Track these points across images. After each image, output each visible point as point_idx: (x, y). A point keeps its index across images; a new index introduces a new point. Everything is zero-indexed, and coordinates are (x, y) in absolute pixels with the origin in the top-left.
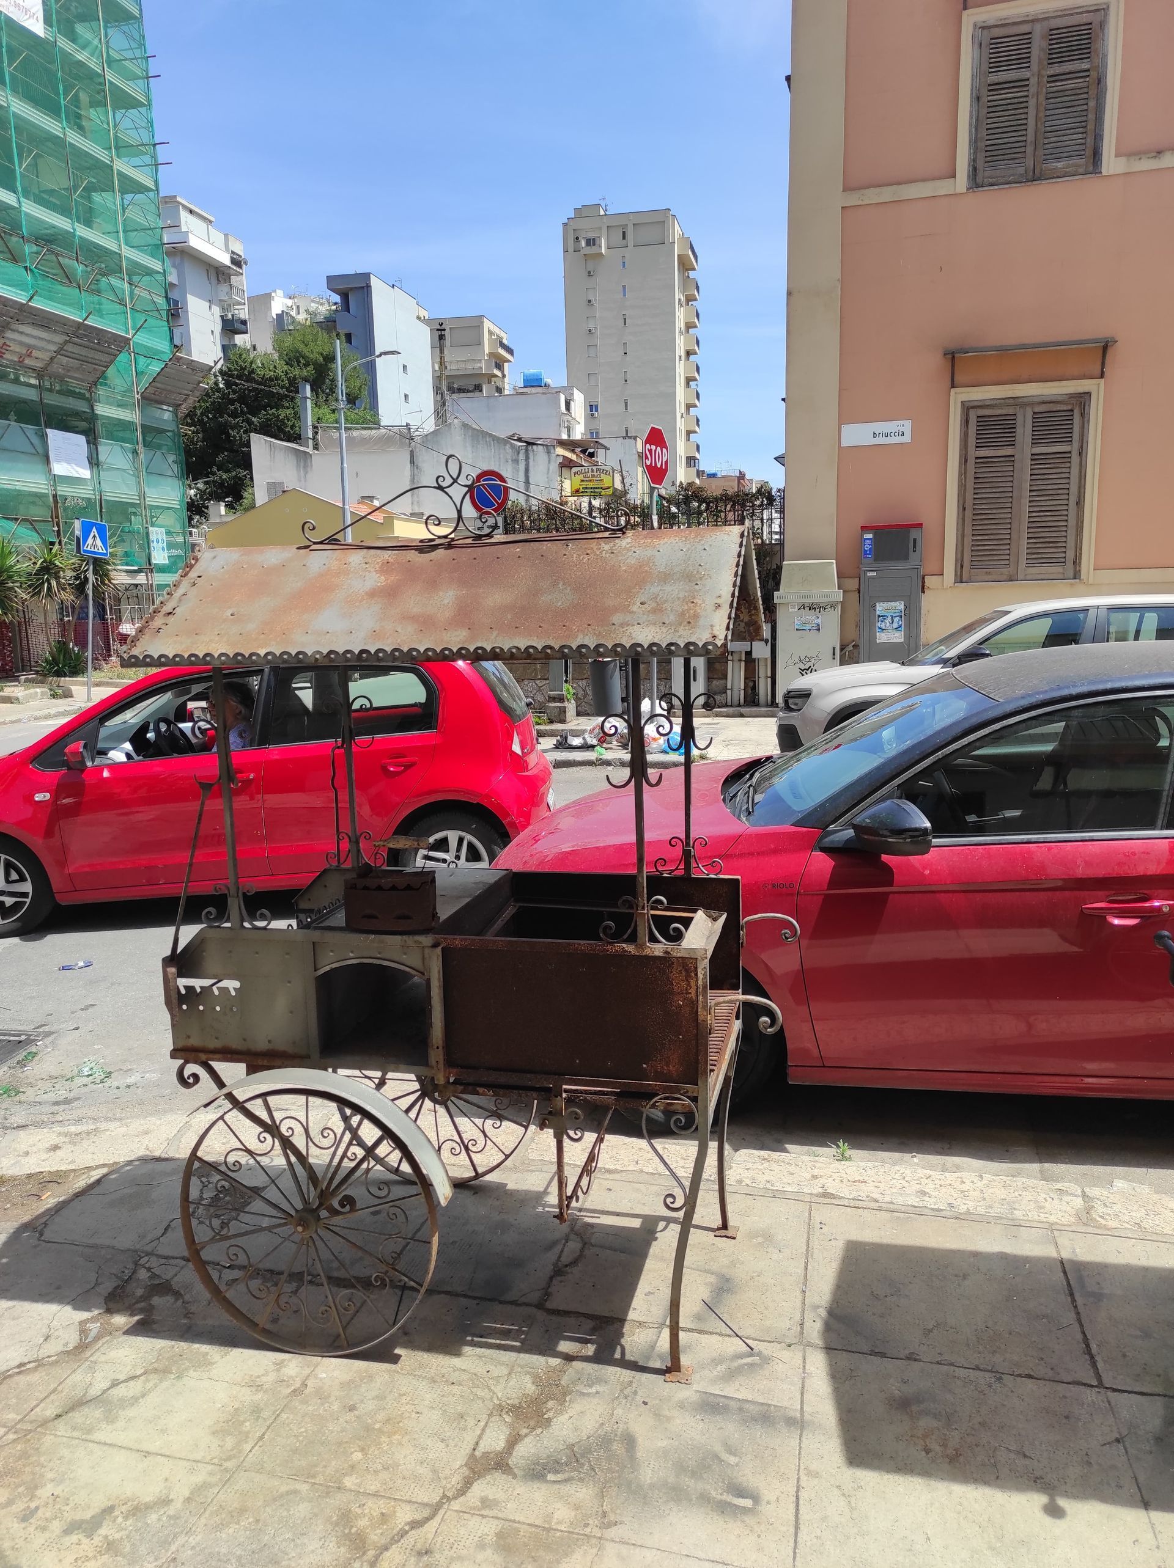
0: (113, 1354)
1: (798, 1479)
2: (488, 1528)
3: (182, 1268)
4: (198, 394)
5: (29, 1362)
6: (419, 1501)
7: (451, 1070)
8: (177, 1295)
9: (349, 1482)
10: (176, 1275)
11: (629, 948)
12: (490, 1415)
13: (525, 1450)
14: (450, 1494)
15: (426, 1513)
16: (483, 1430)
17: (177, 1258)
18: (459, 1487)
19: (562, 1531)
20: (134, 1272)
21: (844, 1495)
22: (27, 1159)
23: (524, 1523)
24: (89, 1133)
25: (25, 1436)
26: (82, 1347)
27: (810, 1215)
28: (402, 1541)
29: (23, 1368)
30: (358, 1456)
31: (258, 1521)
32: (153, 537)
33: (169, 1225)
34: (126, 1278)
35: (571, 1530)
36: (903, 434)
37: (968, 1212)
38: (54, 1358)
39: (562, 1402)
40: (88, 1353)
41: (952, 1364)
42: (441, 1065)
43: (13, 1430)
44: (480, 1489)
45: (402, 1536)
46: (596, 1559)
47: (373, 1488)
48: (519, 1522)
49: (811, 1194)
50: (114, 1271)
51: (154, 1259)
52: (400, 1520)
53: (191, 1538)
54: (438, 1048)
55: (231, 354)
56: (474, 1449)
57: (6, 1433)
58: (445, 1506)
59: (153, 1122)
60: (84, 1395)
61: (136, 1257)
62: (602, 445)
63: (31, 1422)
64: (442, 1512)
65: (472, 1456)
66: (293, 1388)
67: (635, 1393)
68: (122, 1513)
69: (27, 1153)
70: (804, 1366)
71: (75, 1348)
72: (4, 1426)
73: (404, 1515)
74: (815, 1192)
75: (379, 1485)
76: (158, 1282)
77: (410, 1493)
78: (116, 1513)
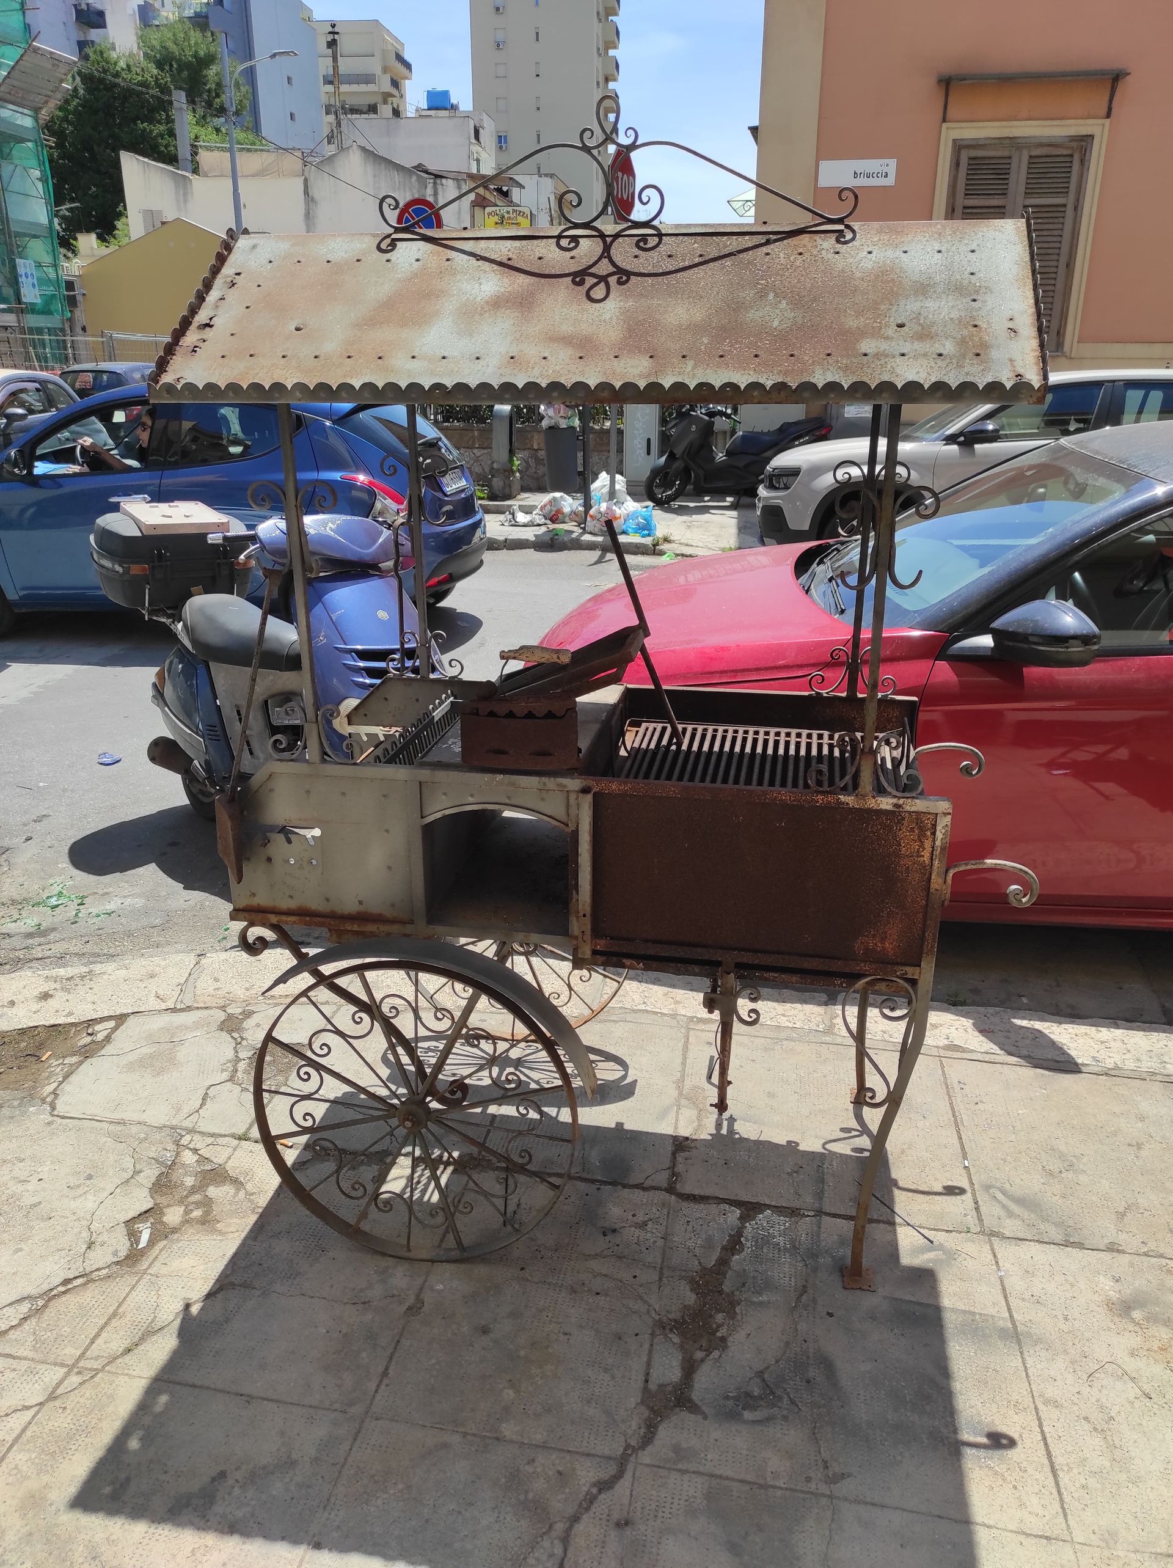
0: (175, 1264)
1: (1036, 1408)
2: (693, 1488)
3: (235, 1149)
4: (59, 96)
5: (75, 1278)
6: (600, 1453)
7: (598, 941)
8: (236, 1182)
9: (508, 1430)
10: (229, 1158)
11: (848, 799)
12: (653, 1335)
13: (705, 1380)
14: (633, 1443)
15: (612, 1470)
16: (650, 1352)
17: (225, 1136)
18: (643, 1431)
19: (781, 1488)
20: (178, 1154)
21: (1095, 1429)
22: (14, 1010)
23: (732, 1479)
24: (82, 977)
25: (92, 1377)
26: (134, 1257)
27: (943, 1072)
28: (593, 1509)
29: (70, 1286)
30: (509, 1394)
31: (409, 1487)
32: (21, 270)
33: (206, 1093)
34: (169, 1163)
35: (792, 1486)
36: (886, 176)
37: (1117, 1068)
38: (104, 1272)
39: (732, 1315)
40: (144, 1264)
41: (1161, 1256)
42: (588, 936)
43: (76, 1370)
44: (666, 1434)
45: (591, 1503)
46: (833, 1526)
47: (539, 1437)
48: (727, 1478)
49: (937, 1047)
50: (152, 1155)
51: (197, 1137)
52: (583, 1481)
53: (332, 1516)
54: (584, 916)
55: (89, 51)
56: (647, 1381)
57: (67, 1375)
58: (632, 1459)
59: (153, 962)
60: (153, 1321)
61: (176, 1134)
62: (517, 183)
63: (96, 1358)
64: (630, 1468)
65: (645, 1390)
66: (407, 1305)
67: (814, 1300)
68: (237, 1481)
69: (12, 1003)
70: (997, 1262)
71: (127, 1257)
72: (62, 1365)
73: (587, 1475)
74: (941, 1044)
75: (545, 1434)
76: (209, 1168)
77: (585, 1444)
78: (230, 1482)
